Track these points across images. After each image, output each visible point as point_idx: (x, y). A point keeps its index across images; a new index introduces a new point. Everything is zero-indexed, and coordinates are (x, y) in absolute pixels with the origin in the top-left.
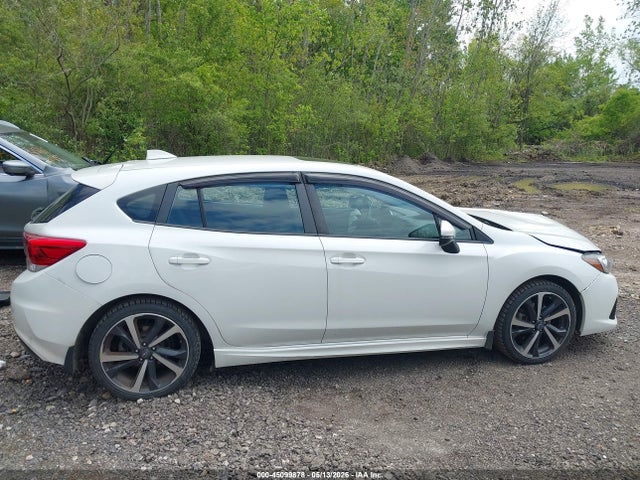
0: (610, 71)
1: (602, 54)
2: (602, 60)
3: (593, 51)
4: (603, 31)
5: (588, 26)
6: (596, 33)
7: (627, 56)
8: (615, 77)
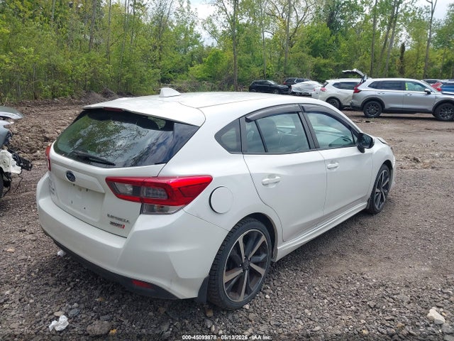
0: (198, 36)
1: (191, 25)
2: (192, 29)
3: (186, 22)
4: (191, 10)
5: (181, 6)
6: (186, 10)
7: (207, 28)
8: (202, 40)
